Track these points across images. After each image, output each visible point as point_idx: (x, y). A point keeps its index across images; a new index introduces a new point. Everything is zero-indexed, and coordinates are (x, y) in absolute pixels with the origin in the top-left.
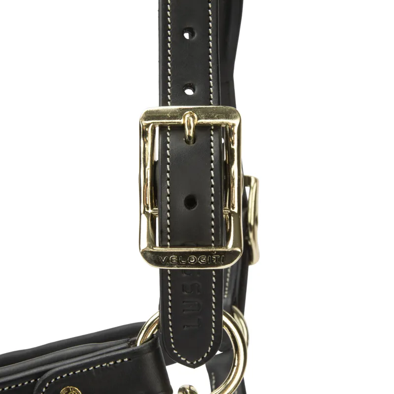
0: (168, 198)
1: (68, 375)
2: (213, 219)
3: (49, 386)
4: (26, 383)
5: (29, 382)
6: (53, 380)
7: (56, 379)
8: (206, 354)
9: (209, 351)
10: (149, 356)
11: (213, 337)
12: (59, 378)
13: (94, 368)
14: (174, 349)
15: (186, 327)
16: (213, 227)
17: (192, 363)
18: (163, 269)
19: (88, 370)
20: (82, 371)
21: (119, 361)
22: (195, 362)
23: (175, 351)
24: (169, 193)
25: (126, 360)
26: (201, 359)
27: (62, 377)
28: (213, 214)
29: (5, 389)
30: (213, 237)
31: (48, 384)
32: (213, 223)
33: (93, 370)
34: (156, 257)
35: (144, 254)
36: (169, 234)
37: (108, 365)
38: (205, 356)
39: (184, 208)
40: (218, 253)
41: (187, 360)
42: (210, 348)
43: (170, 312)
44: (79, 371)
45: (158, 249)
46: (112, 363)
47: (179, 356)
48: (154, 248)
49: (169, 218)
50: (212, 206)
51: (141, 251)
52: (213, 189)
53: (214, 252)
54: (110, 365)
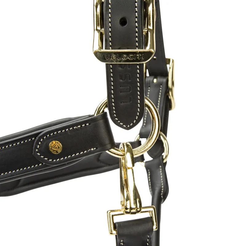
0: (110, 19)
1: (54, 134)
2: (137, 32)
3: (42, 140)
4: (30, 140)
5: (32, 139)
6: (45, 137)
7: (47, 137)
8: (135, 121)
9: (137, 119)
10: (101, 122)
11: (139, 109)
12: (48, 136)
13: (69, 129)
14: (116, 117)
15: (122, 103)
16: (137, 37)
17: (127, 127)
18: (107, 64)
19: (65, 131)
20: (62, 131)
21: (83, 125)
22: (129, 126)
23: (116, 119)
24: (110, 16)
25: (87, 124)
26: (132, 124)
27: (50, 135)
28: (137, 29)
29: (18, 144)
30: (137, 44)
31: (42, 139)
32: (137, 34)
33: (68, 131)
34: (102, 55)
35: (96, 54)
36: (110, 42)
37: (77, 127)
38: (134, 122)
39: (119, 25)
40: (140, 53)
41: (123, 124)
42: (137, 117)
43: (113, 93)
44: (60, 131)
45: (104, 50)
46: (79, 126)
47: (119, 122)
48: (101, 50)
49: (110, 32)
50: (136, 24)
51: (94, 52)
52: (136, 13)
53: (137, 52)
54: (78, 128)
